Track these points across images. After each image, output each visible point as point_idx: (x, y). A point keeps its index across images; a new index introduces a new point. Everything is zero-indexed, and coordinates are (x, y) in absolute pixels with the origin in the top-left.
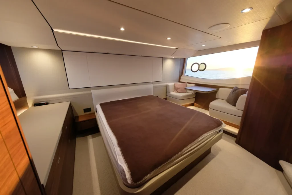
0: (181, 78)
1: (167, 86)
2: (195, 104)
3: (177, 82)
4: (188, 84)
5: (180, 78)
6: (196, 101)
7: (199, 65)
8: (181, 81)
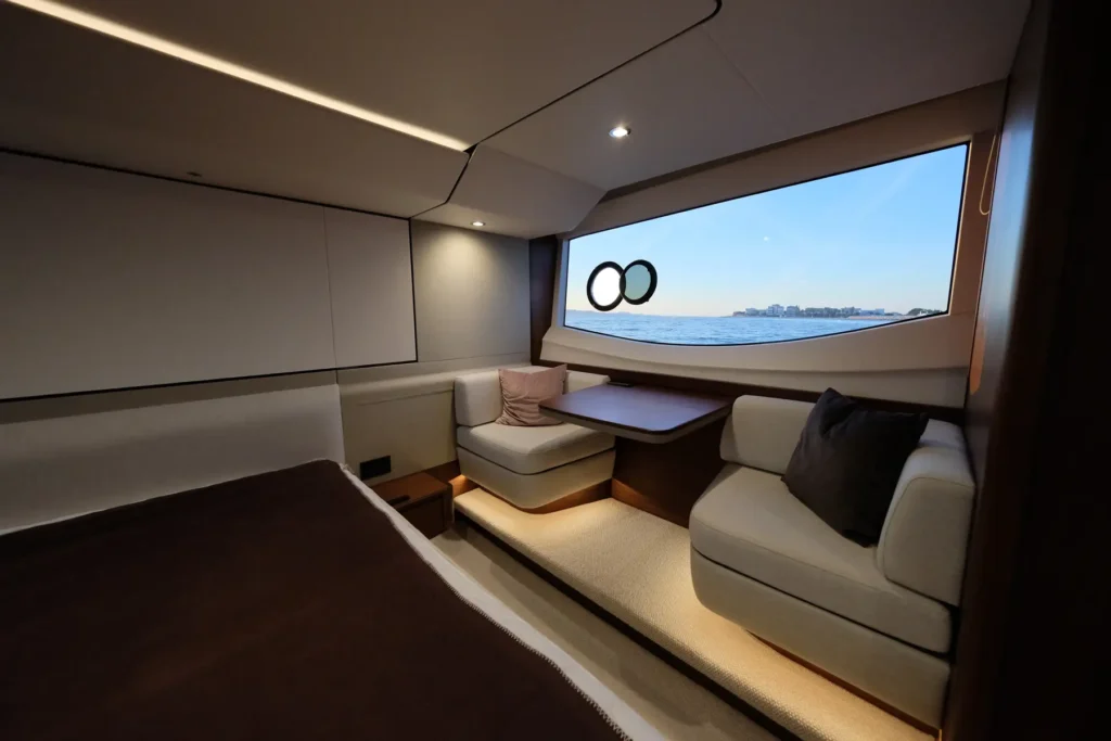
0: (545, 339)
1: (455, 391)
2: (620, 486)
3: (521, 362)
4: (574, 375)
5: (540, 343)
6: (619, 471)
7: (622, 272)
8: (543, 357)
